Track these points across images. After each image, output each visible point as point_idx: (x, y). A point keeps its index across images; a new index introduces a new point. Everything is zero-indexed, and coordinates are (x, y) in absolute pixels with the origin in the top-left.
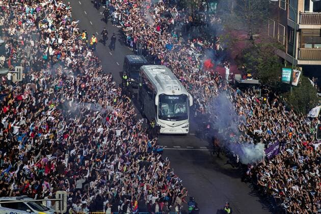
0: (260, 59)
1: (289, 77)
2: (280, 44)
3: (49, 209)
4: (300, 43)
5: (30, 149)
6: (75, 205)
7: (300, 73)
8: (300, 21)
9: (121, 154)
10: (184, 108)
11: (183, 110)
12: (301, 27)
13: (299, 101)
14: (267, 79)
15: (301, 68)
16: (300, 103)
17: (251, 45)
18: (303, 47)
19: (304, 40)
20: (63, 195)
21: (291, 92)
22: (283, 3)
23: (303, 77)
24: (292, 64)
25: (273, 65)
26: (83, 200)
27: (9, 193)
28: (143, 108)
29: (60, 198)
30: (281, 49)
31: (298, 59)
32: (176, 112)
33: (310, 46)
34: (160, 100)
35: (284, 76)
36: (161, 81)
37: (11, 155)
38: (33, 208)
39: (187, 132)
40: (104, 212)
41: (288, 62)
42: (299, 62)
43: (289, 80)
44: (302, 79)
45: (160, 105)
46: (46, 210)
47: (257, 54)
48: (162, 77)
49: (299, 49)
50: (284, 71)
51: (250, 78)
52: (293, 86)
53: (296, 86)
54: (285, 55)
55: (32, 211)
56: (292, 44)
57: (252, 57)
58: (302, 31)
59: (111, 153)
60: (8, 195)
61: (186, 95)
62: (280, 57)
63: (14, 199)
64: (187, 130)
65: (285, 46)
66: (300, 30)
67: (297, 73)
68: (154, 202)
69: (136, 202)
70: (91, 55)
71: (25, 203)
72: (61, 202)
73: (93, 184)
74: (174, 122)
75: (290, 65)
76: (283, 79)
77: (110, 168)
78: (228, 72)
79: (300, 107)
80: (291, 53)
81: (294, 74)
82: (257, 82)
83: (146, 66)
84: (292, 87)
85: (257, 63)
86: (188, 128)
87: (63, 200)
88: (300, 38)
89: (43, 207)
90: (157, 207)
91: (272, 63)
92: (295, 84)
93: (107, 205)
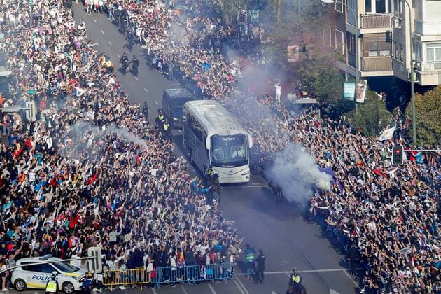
0: (316, 74)
1: (353, 92)
2: (339, 54)
3: (79, 269)
4: (363, 51)
5: (50, 199)
6: (109, 263)
7: (366, 87)
8: (361, 24)
9: (159, 198)
10: (243, 150)
11: (241, 153)
12: (363, 32)
13: (366, 120)
14: (326, 96)
15: (366, 81)
16: (368, 123)
17: (304, 57)
18: (367, 55)
19: (367, 48)
20: (97, 252)
21: (356, 110)
22: (339, 5)
23: (370, 91)
24: (355, 78)
25: (333, 80)
26: (118, 256)
27: (30, 253)
28: (191, 153)
29: (93, 255)
30: (340, 60)
31: (362, 70)
32: (233, 156)
33: (375, 54)
34: (212, 143)
35: (345, 92)
36: (212, 119)
37: (28, 207)
38: (60, 269)
39: (248, 180)
40: (145, 269)
41: (350, 75)
42: (364, 74)
43: (353, 96)
44: (369, 94)
45: (212, 149)
46: (76, 271)
47: (312, 67)
48: (212, 115)
49: (362, 59)
50: (346, 85)
51: (306, 97)
52: (357, 102)
53: (362, 103)
54: (345, 67)
55: (59, 273)
56: (353, 54)
57: (307, 71)
58: (365, 36)
59: (147, 198)
60: (28, 256)
61: (243, 135)
62: (340, 70)
63: (36, 260)
64: (247, 178)
65: (345, 55)
66: (361, 36)
67: (362, 87)
68: (203, 253)
69: (182, 254)
70: (114, 82)
71: (51, 264)
72: (95, 260)
73: (128, 237)
74: (231, 169)
75: (352, 79)
76: (346, 96)
77: (148, 216)
78: (279, 91)
79: (368, 128)
80: (353, 64)
81: (359, 88)
82: (314, 101)
83: (191, 102)
84: (357, 105)
85: (313, 79)
86: (248, 175)
87: (97, 258)
88: (362, 45)
89: (72, 267)
90: (208, 259)
91: (331, 77)
92: (361, 100)
93: (147, 260)
